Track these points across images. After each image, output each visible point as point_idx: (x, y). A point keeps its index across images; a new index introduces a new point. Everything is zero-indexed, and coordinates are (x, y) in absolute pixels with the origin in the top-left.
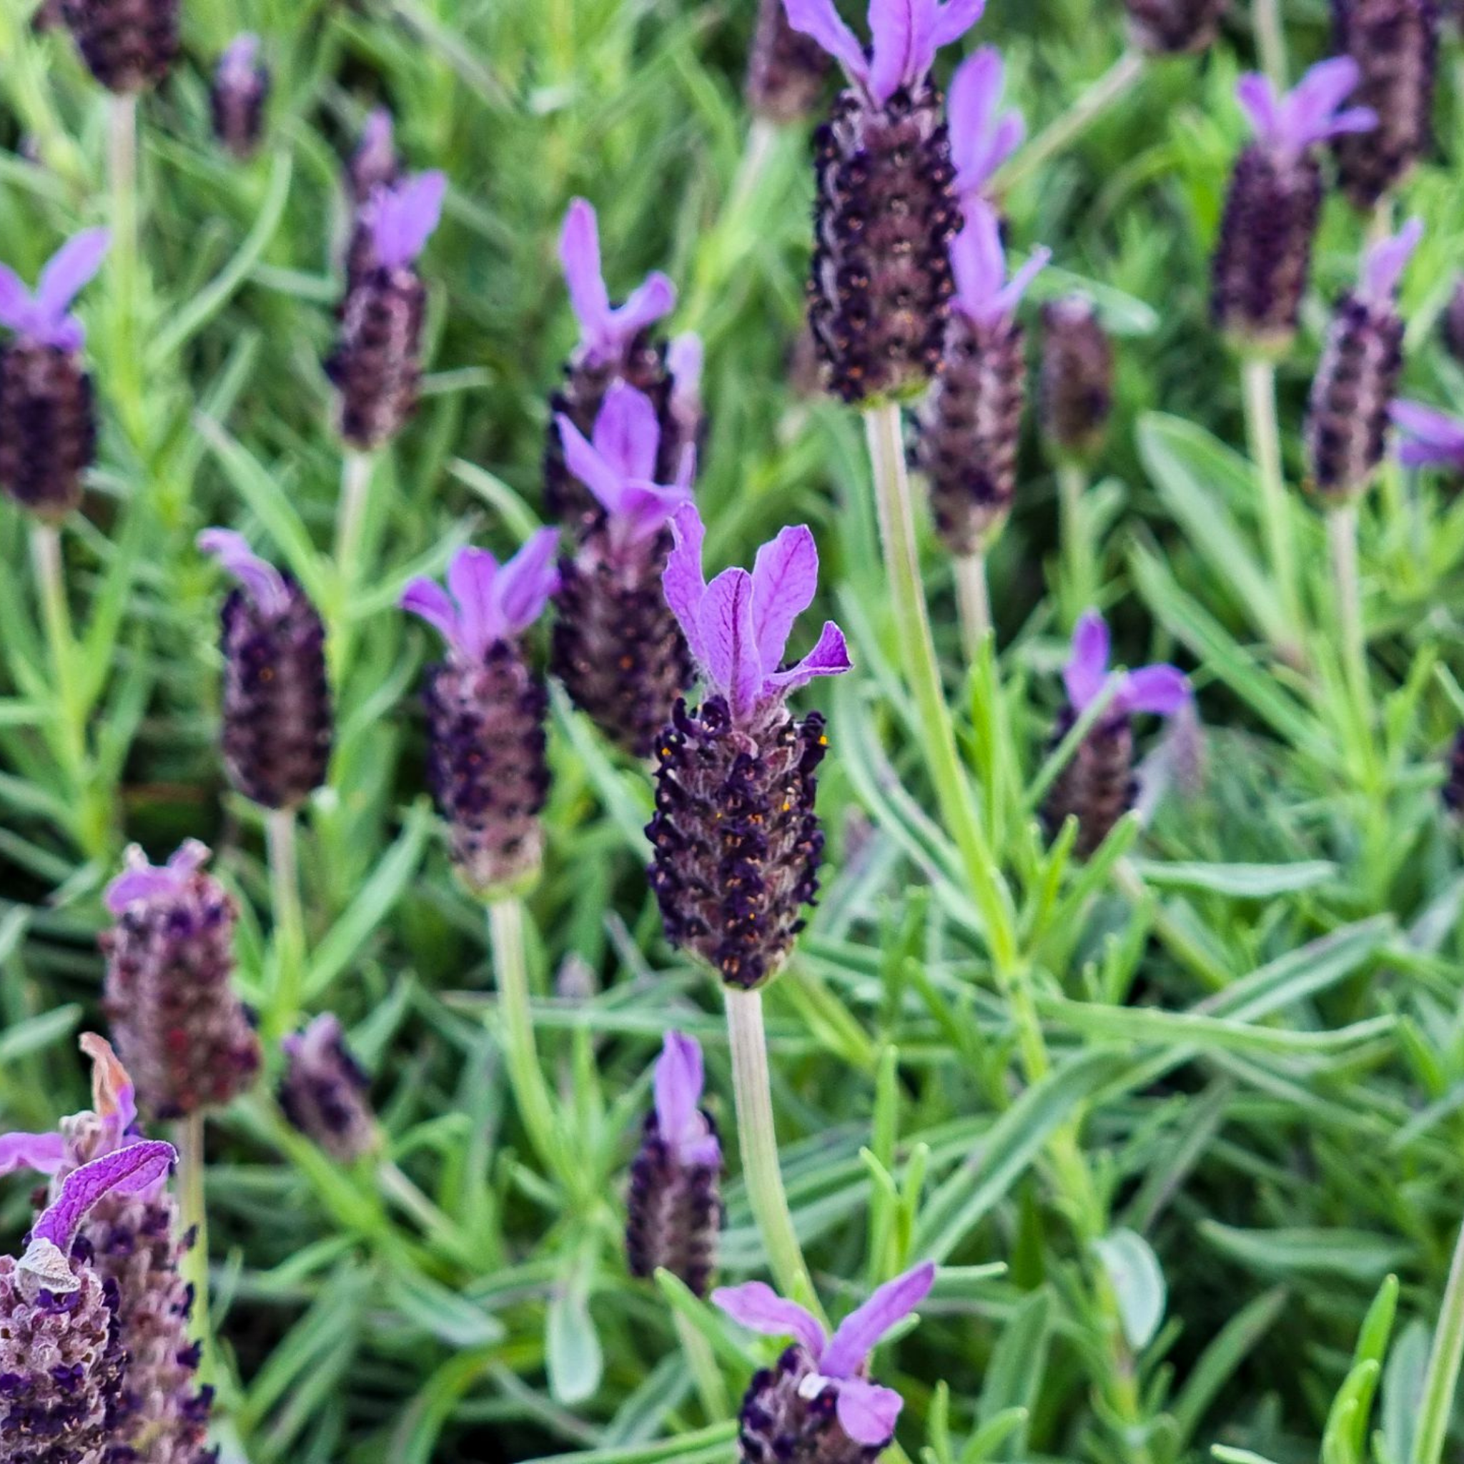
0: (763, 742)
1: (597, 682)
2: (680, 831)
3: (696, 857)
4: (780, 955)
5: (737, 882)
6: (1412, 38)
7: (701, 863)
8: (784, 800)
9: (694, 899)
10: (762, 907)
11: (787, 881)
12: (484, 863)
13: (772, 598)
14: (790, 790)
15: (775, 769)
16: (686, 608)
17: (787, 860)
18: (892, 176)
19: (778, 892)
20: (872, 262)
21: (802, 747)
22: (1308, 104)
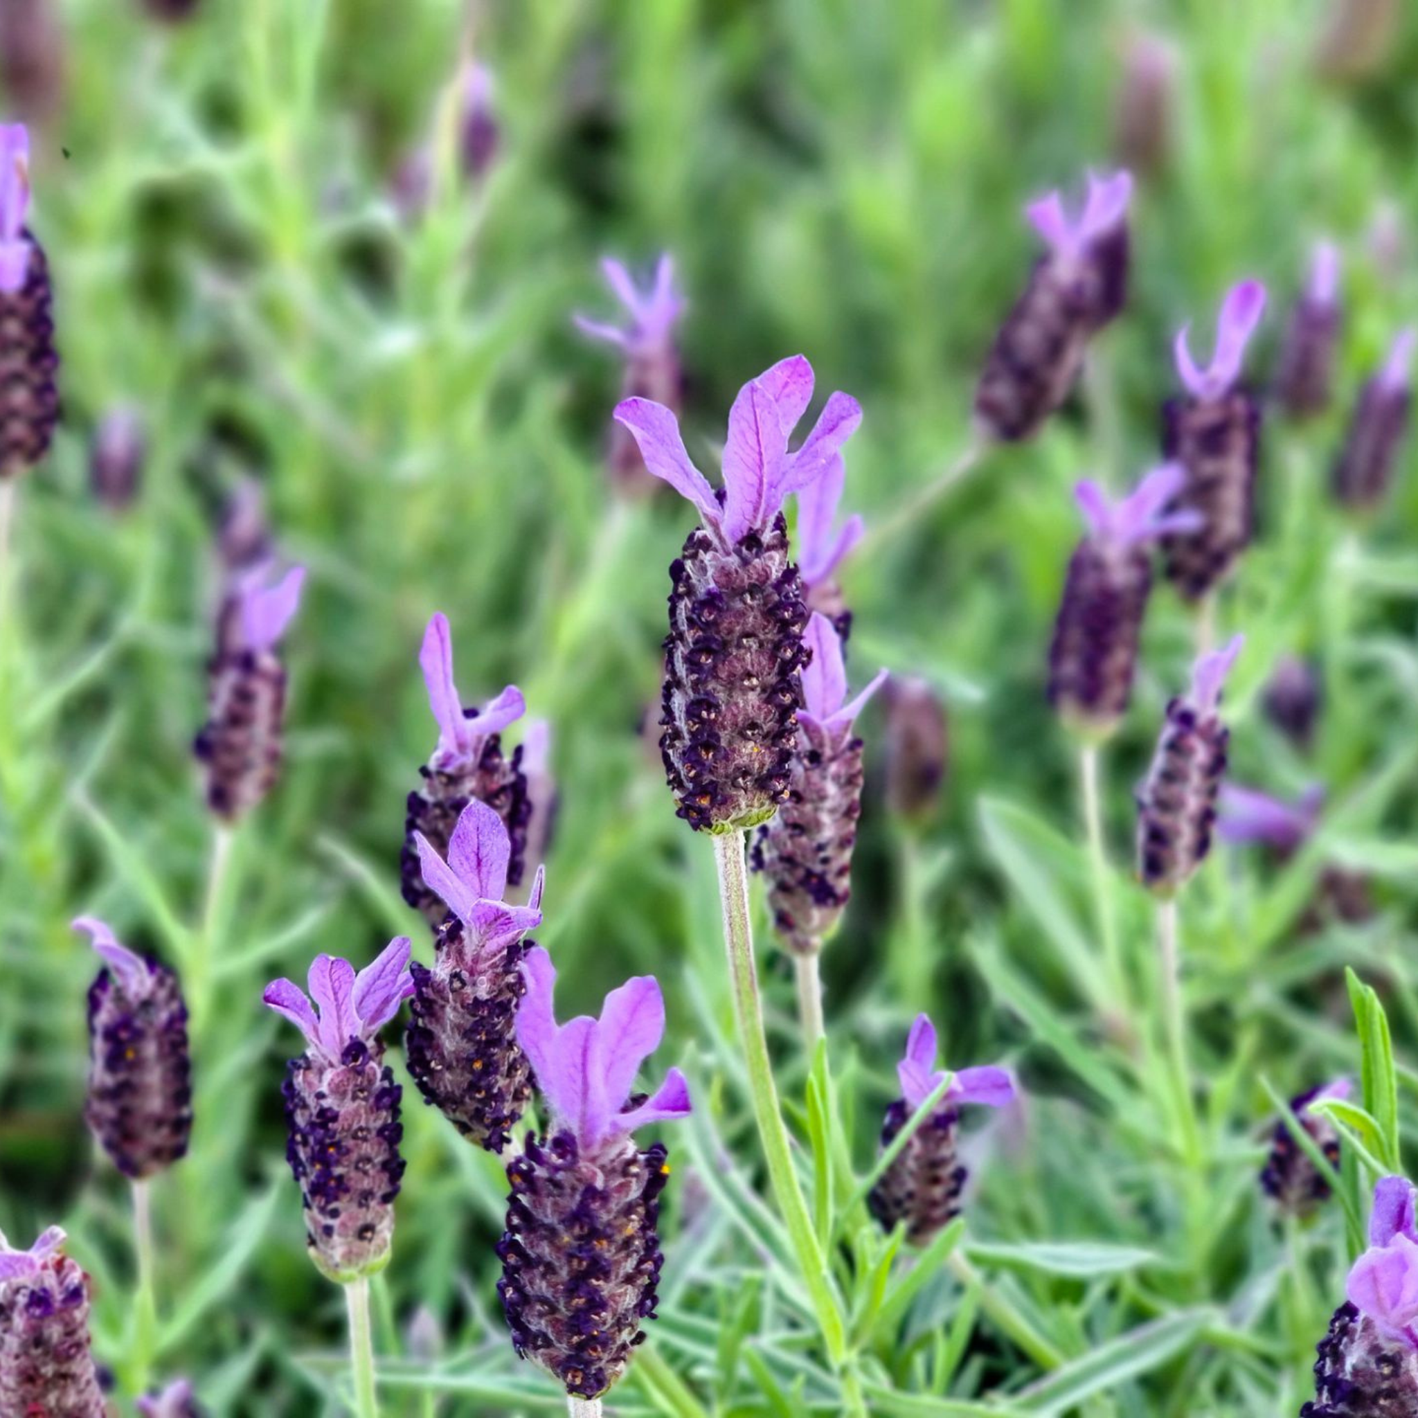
0: (609, 1172)
1: (449, 1081)
2: (529, 1251)
3: (543, 1276)
4: (621, 1366)
5: (582, 1301)
6: (1238, 442)
7: (548, 1282)
8: (627, 1225)
9: (541, 1315)
10: (604, 1323)
11: (629, 1297)
12: (338, 1247)
13: (619, 1041)
14: (634, 1217)
15: (619, 1198)
16: (538, 1048)
17: (629, 1279)
18: (742, 614)
19: (621, 1309)
20: (722, 696)
21: (646, 1175)
22: (1139, 506)
